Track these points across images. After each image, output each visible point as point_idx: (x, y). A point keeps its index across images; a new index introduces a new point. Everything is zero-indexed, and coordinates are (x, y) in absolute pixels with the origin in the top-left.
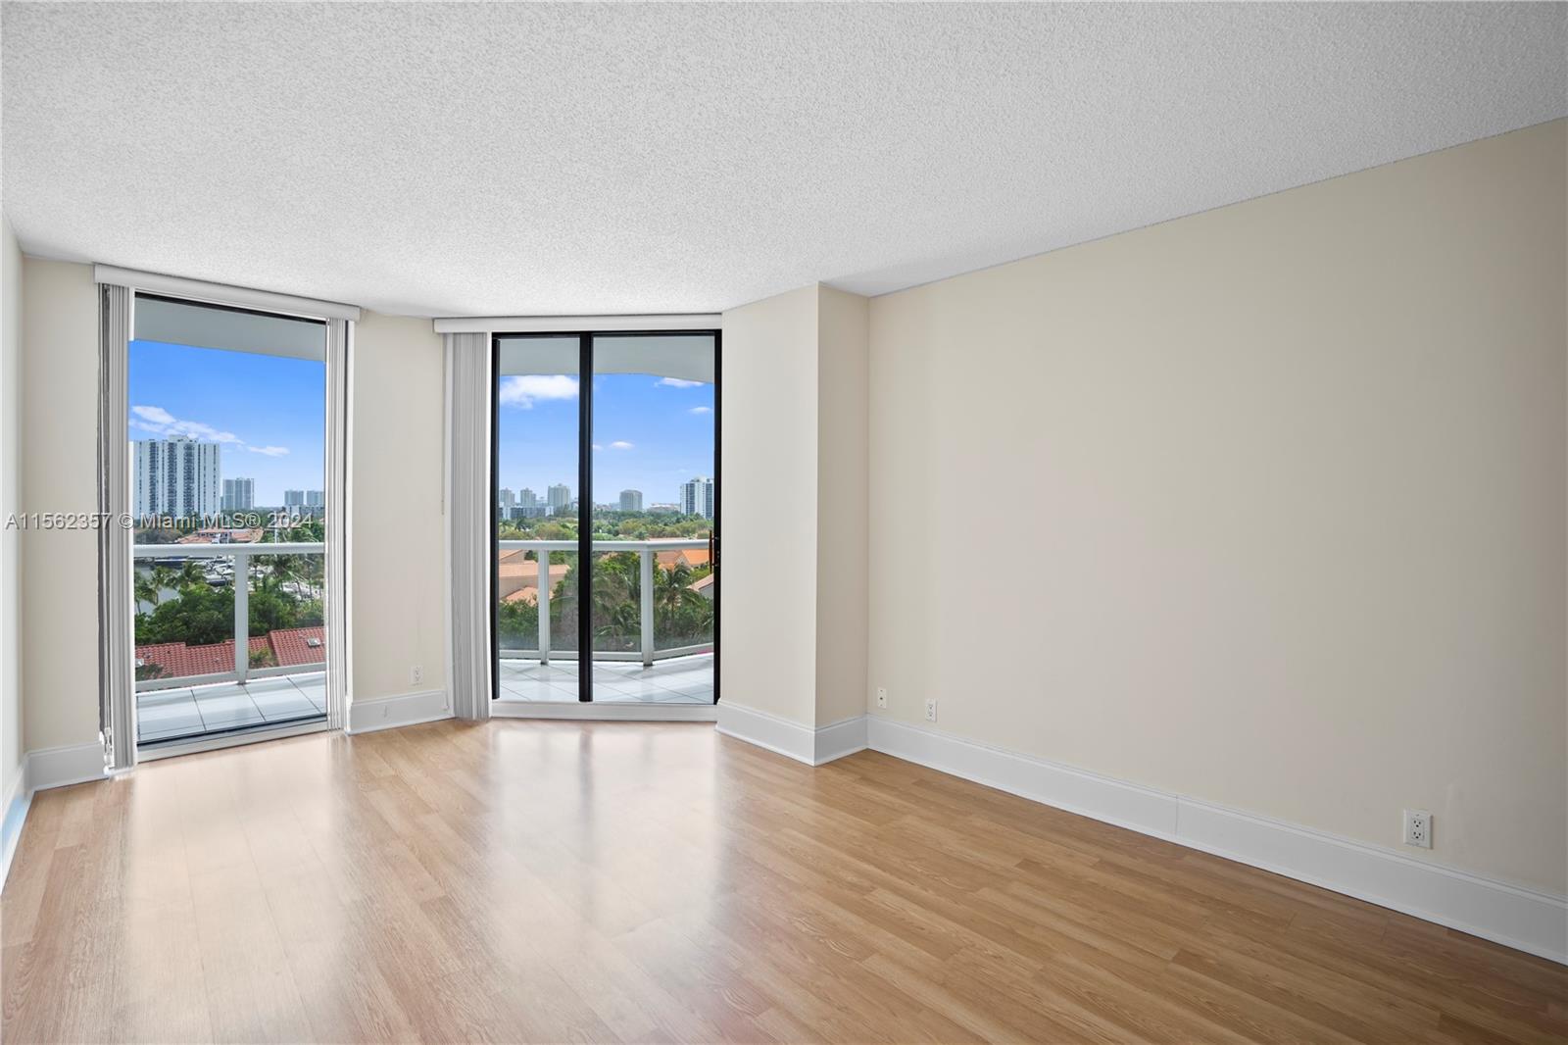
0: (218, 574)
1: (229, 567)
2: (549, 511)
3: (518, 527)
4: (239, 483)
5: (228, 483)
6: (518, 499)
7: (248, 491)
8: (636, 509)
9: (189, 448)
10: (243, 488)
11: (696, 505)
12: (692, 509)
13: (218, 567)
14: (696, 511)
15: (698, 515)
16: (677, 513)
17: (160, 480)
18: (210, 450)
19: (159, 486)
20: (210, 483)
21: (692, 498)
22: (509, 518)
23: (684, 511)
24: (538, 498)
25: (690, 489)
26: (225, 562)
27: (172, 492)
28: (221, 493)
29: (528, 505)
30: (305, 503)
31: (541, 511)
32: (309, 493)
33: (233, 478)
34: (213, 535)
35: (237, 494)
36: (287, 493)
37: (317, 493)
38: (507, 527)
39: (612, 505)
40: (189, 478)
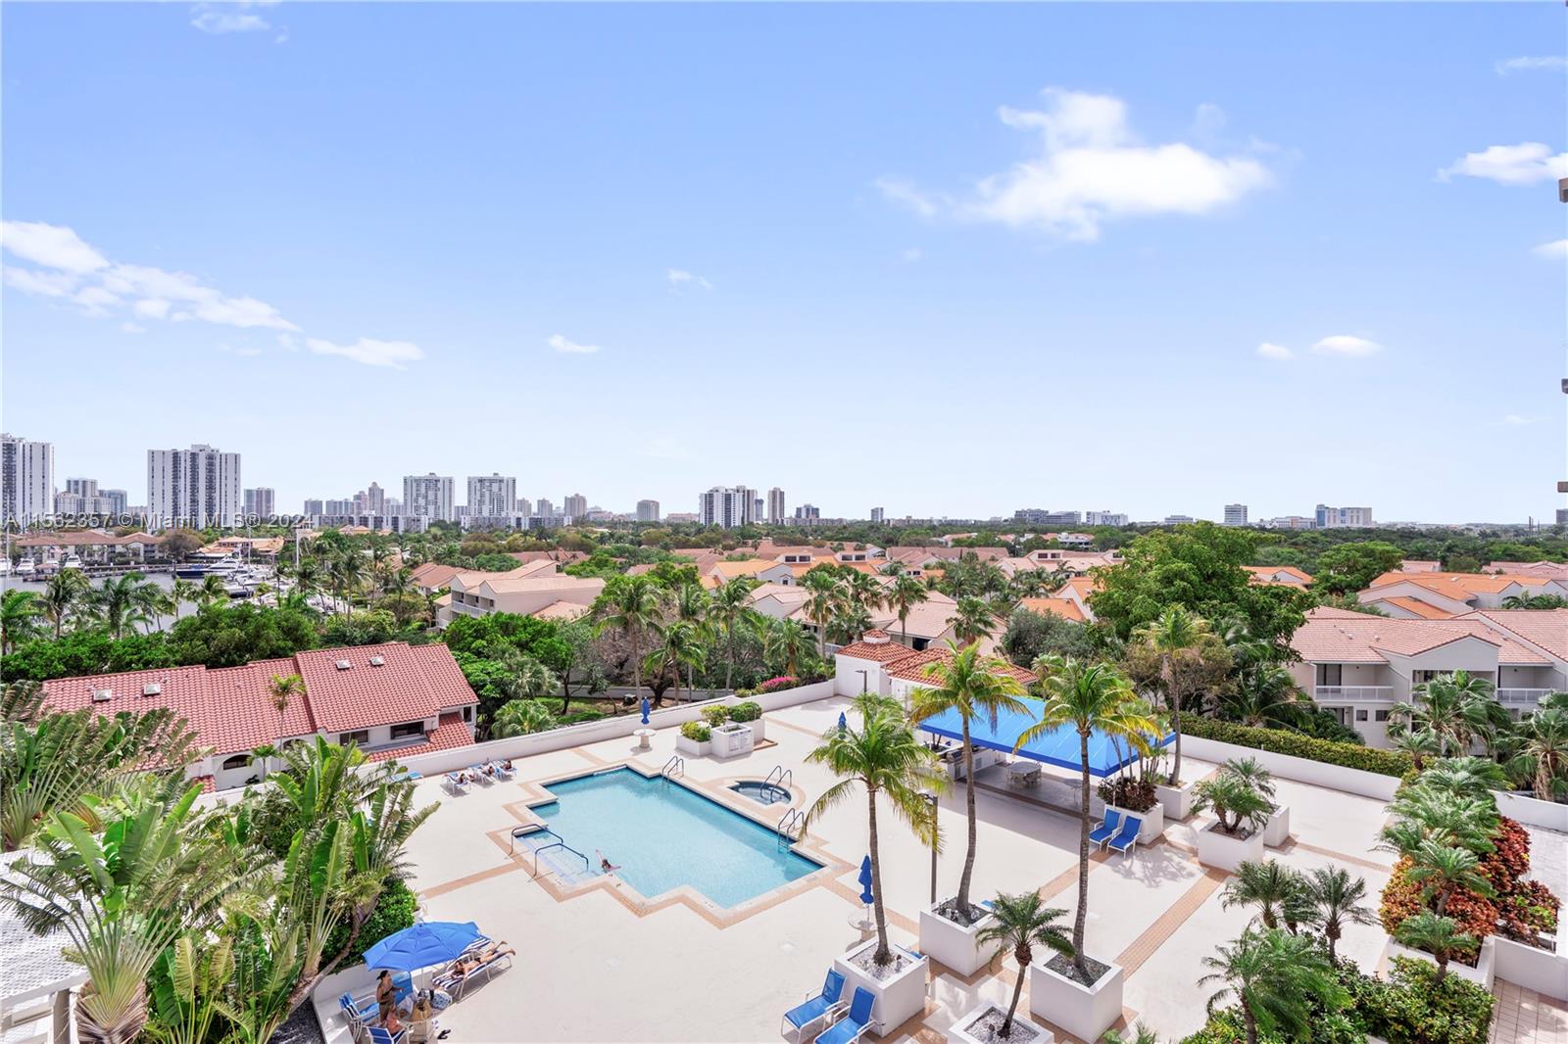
0: (239, 584)
1: (251, 577)
2: (568, 521)
3: (539, 538)
4: (259, 492)
5: (249, 493)
6: (535, 509)
7: (268, 501)
8: (653, 519)
9: (211, 458)
10: (264, 497)
11: (715, 515)
12: (711, 519)
13: (239, 577)
14: (715, 522)
15: (717, 525)
16: (694, 523)
17: (183, 491)
18: (231, 461)
19: (182, 495)
20: (231, 493)
21: (711, 509)
22: (527, 528)
23: (702, 521)
24: (554, 509)
25: (709, 499)
26: (246, 572)
27: (194, 501)
28: (242, 503)
29: (545, 515)
30: (324, 512)
31: (559, 521)
32: (327, 503)
33: (254, 487)
34: (234, 545)
35: (257, 503)
36: (306, 503)
37: (335, 503)
38: (528, 538)
39: (629, 515)
40: (210, 487)
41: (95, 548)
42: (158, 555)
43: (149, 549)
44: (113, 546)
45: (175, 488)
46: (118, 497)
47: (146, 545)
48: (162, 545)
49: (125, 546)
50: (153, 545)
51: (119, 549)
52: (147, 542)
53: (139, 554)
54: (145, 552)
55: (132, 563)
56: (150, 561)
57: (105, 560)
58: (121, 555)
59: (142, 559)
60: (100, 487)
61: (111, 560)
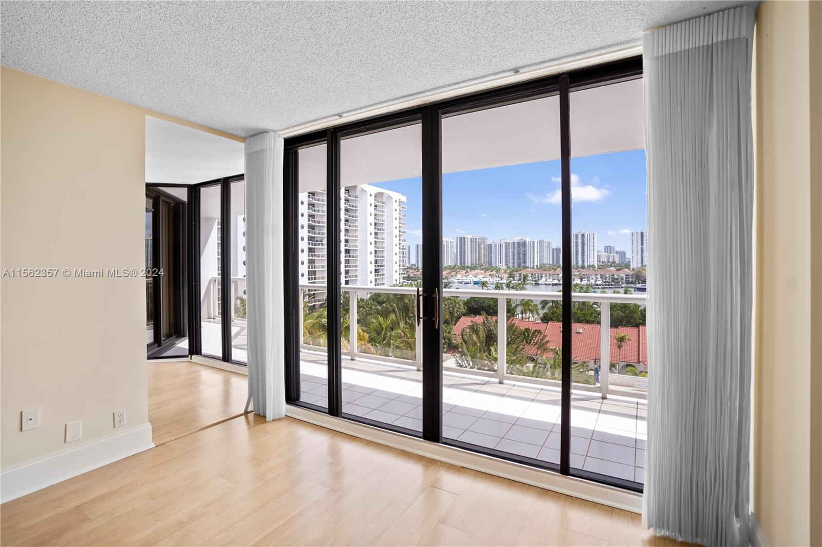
41: (607, 276)
42: (631, 280)
43: (627, 277)
44: (613, 275)
45: (642, 249)
46: (622, 254)
47: (626, 275)
48: (632, 275)
49: (618, 275)
50: (628, 275)
51: (616, 276)
52: (627, 274)
53: (623, 279)
54: (626, 278)
55: (620, 283)
56: (627, 282)
57: (611, 281)
58: (616, 279)
59: (624, 281)
60: (616, 250)
61: (613, 281)
